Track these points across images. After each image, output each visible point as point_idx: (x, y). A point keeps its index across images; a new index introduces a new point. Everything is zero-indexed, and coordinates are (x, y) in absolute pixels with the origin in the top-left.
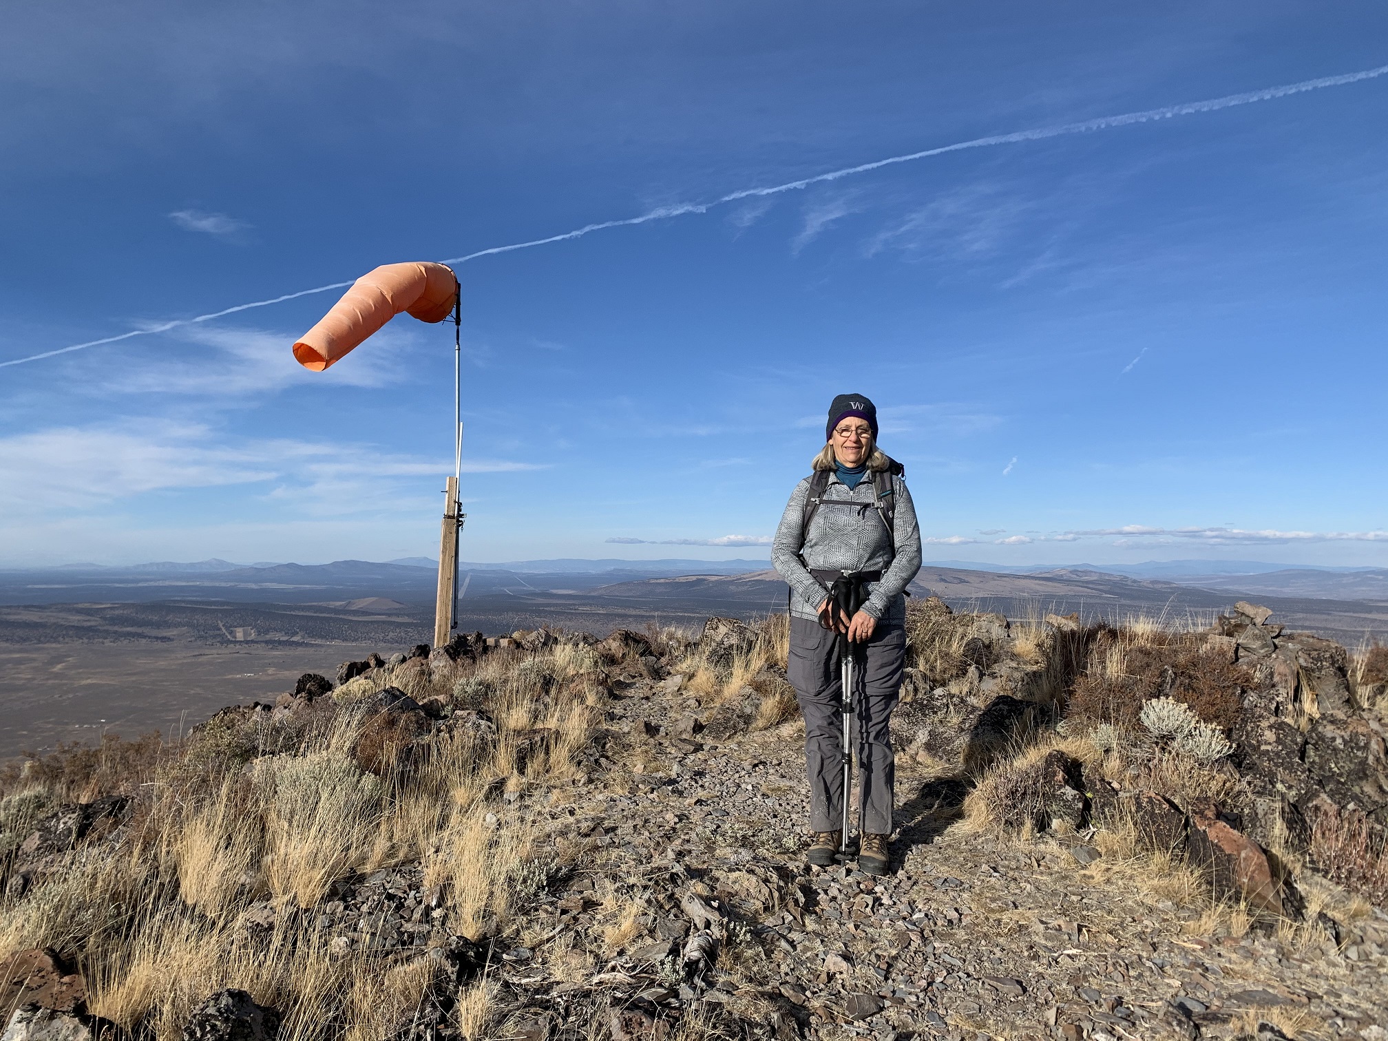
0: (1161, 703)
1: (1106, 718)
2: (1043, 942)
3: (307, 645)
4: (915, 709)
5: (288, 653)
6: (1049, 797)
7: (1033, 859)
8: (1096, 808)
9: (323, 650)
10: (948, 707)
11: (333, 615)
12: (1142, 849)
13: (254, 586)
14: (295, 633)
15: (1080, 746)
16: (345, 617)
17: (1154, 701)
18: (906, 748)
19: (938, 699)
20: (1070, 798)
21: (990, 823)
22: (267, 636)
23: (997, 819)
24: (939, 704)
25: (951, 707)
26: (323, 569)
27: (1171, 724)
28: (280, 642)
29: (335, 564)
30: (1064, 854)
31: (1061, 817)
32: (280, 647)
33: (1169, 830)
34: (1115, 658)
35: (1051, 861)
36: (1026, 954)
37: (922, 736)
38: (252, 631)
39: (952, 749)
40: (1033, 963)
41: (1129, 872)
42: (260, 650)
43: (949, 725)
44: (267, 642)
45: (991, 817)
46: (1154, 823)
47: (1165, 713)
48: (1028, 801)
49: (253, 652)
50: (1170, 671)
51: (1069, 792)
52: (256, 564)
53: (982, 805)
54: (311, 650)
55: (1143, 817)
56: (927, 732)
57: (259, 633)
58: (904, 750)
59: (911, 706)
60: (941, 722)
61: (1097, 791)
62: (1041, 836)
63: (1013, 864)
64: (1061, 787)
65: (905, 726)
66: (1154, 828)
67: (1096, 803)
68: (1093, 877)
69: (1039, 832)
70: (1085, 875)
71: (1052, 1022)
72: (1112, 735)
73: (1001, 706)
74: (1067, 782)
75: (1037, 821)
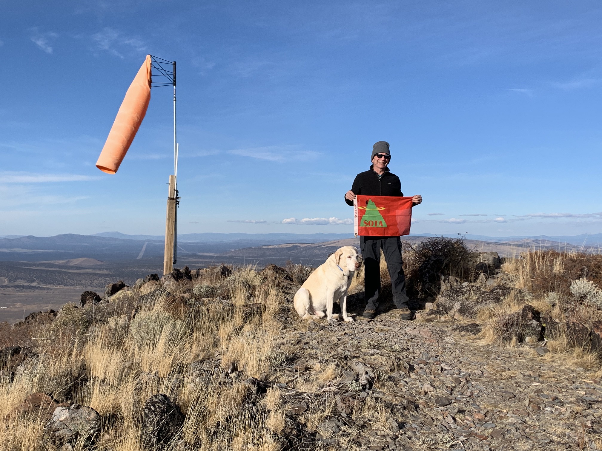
0: (580, 281)
1: (553, 290)
2: (523, 381)
3: (41, 288)
4: (453, 293)
5: (29, 294)
6: (525, 326)
7: (517, 353)
8: (548, 331)
9: (52, 291)
10: (470, 292)
11: (58, 269)
12: (570, 347)
13: (6, 251)
14: (33, 281)
15: (540, 304)
16: (66, 270)
17: (577, 281)
18: (449, 312)
19: (464, 288)
20: (535, 325)
21: (495, 340)
22: (16, 283)
23: (499, 337)
24: (465, 290)
25: (472, 292)
26: (51, 239)
27: (585, 290)
28: (23, 287)
29: (59, 237)
30: (532, 351)
31: (530, 336)
32: (24, 290)
33: (582, 337)
34: (558, 263)
35: (526, 354)
36: (515, 385)
37: (457, 306)
38: (6, 280)
39: (473, 312)
40: (518, 388)
41: (563, 358)
42: (11, 291)
43: (471, 300)
44: (15, 287)
45: (496, 337)
46: (575, 334)
47: (582, 285)
48: (514, 328)
49: (6, 293)
50: (586, 269)
51: (534, 322)
52: (7, 236)
53: (491, 332)
54: (44, 292)
55: (570, 332)
56: (459, 304)
57: (10, 281)
58: (447, 313)
59: (450, 292)
60: (467, 299)
61: (548, 323)
62: (521, 345)
63: (507, 355)
64: (530, 320)
65: (448, 301)
66: (575, 336)
67: (547, 328)
68: (545, 360)
69: (519, 342)
70: (542, 359)
71: (527, 405)
72: (556, 297)
73: (498, 290)
74: (533, 318)
75: (519, 337)
